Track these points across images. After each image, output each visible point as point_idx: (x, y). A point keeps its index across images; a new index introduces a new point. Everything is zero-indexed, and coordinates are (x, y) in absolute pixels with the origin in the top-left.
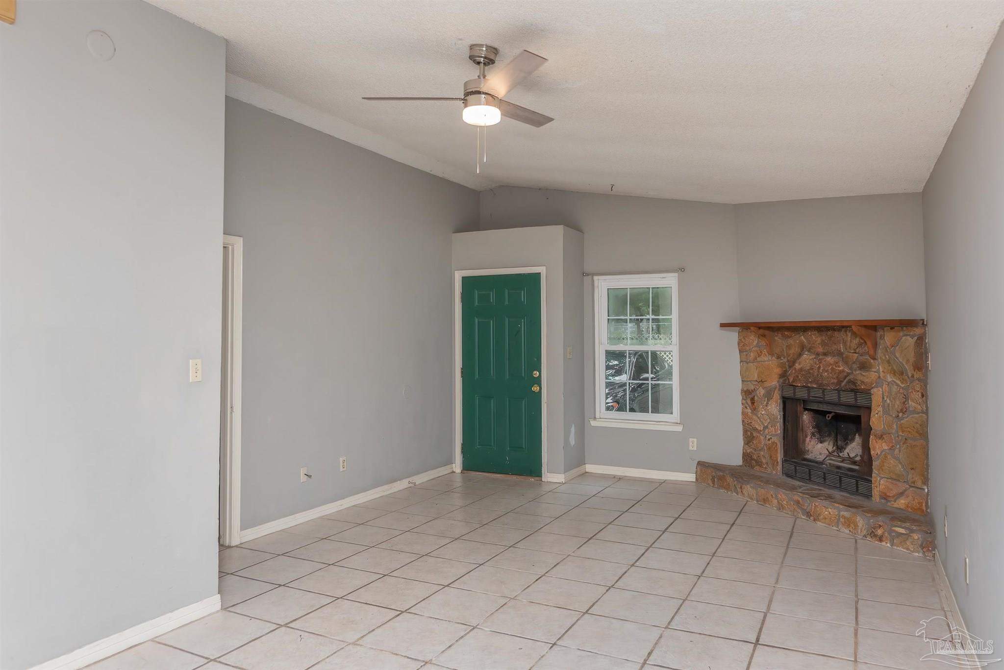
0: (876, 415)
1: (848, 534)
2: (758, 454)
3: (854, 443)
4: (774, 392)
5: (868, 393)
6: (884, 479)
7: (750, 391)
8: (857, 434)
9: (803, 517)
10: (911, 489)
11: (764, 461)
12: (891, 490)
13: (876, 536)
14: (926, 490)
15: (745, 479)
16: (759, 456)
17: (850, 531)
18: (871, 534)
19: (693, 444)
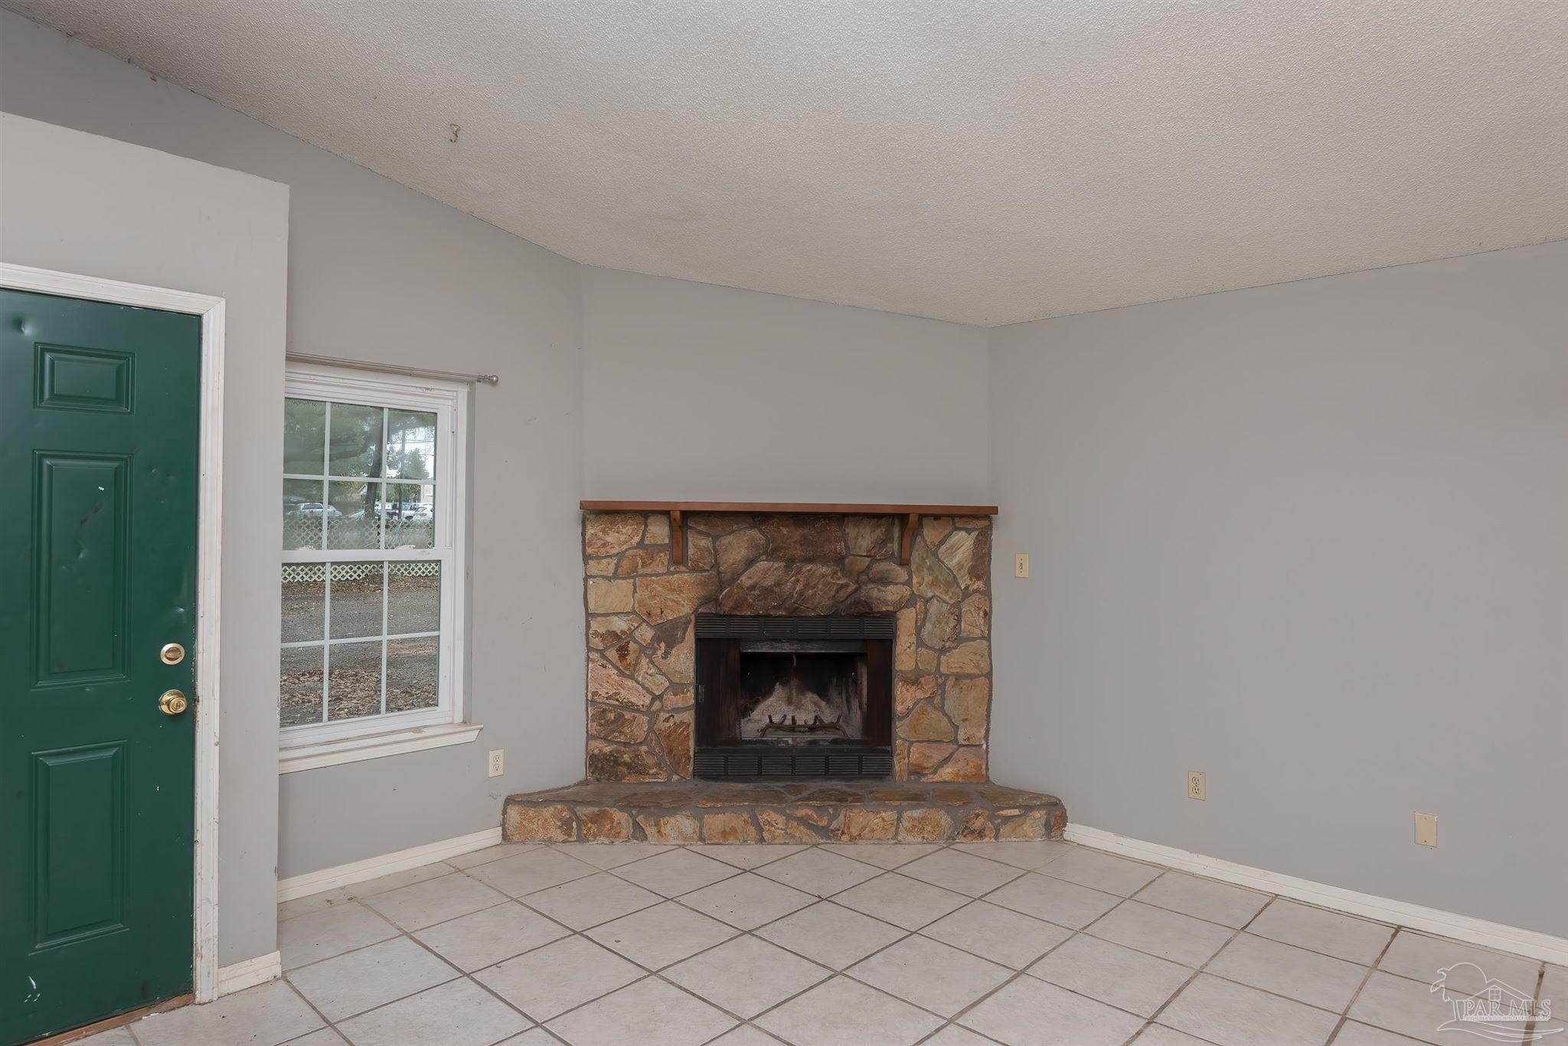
0: (908, 650)
1: (920, 844)
2: (635, 751)
3: (771, 699)
4: (685, 631)
5: (889, 619)
6: (915, 744)
7: (618, 632)
8: (778, 684)
9: (822, 841)
10: (961, 749)
11: (650, 760)
12: (931, 757)
13: (972, 832)
14: (984, 746)
15: (669, 805)
16: (637, 756)
17: (923, 837)
18: (963, 832)
19: (495, 763)
